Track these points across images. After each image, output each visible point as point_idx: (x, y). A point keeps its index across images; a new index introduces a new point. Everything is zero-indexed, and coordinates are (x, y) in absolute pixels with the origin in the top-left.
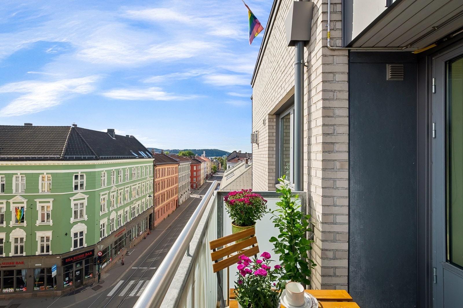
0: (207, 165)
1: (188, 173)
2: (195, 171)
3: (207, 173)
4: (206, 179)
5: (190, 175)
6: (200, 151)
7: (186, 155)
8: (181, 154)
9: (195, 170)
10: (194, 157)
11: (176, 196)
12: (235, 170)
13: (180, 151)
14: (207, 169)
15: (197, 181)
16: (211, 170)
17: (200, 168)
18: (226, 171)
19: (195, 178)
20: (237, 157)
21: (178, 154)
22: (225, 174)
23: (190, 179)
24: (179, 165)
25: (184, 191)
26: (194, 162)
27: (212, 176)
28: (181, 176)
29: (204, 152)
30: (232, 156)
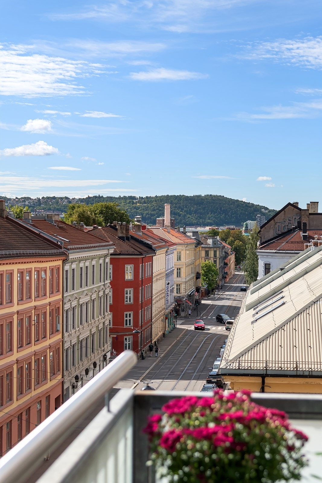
0: (179, 258)
1: (101, 294)
2: (129, 284)
3: (178, 290)
4: (176, 318)
5: (110, 301)
6: (151, 202)
7: (94, 222)
8: (75, 217)
9: (129, 282)
10: (127, 230)
11: (54, 382)
12: (289, 283)
13: (70, 202)
14: (179, 275)
15: (136, 324)
16: (192, 283)
17: (148, 274)
18: (252, 287)
19: (132, 313)
20: (299, 227)
21: (63, 215)
22: (250, 298)
23: (109, 316)
24: (65, 261)
25: (87, 363)
26: (126, 247)
27: (198, 302)
28: (74, 303)
29: (167, 208)
30: (280, 226)
